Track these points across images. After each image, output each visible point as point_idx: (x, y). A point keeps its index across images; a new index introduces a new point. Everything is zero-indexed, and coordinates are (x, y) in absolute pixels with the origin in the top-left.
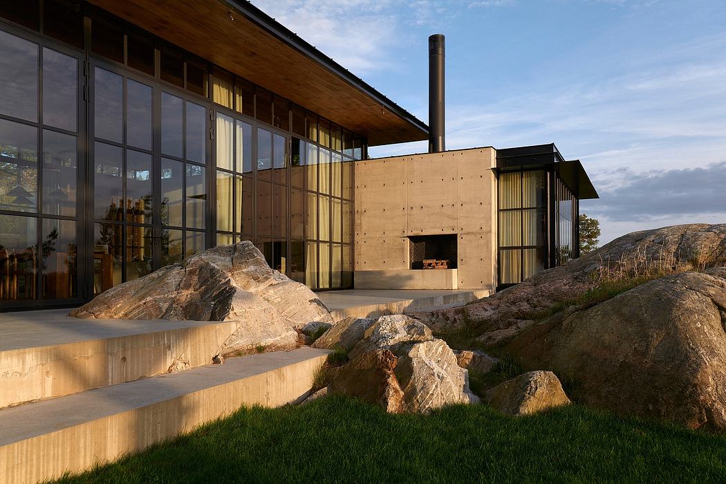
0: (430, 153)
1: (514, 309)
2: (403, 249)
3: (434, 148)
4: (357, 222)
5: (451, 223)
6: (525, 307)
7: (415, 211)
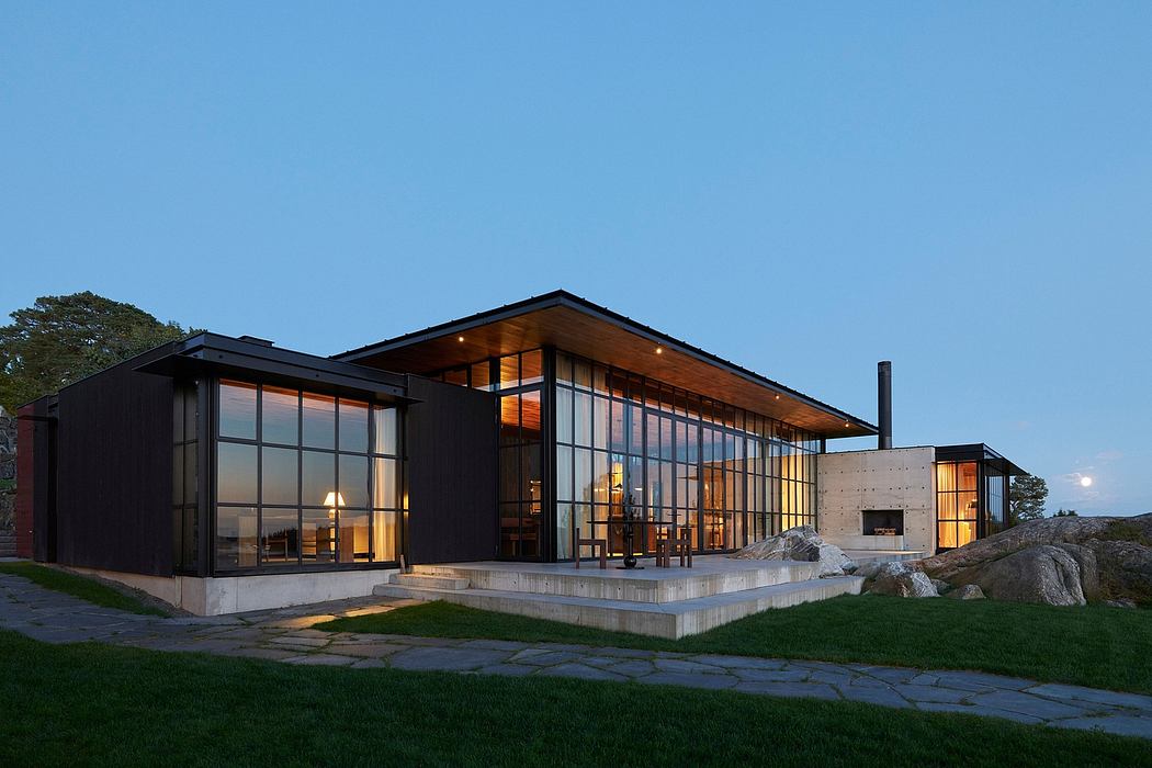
0: (879, 449)
1: (956, 562)
2: (858, 520)
3: (882, 446)
4: (820, 499)
5: (899, 502)
6: (963, 560)
7: (869, 492)
